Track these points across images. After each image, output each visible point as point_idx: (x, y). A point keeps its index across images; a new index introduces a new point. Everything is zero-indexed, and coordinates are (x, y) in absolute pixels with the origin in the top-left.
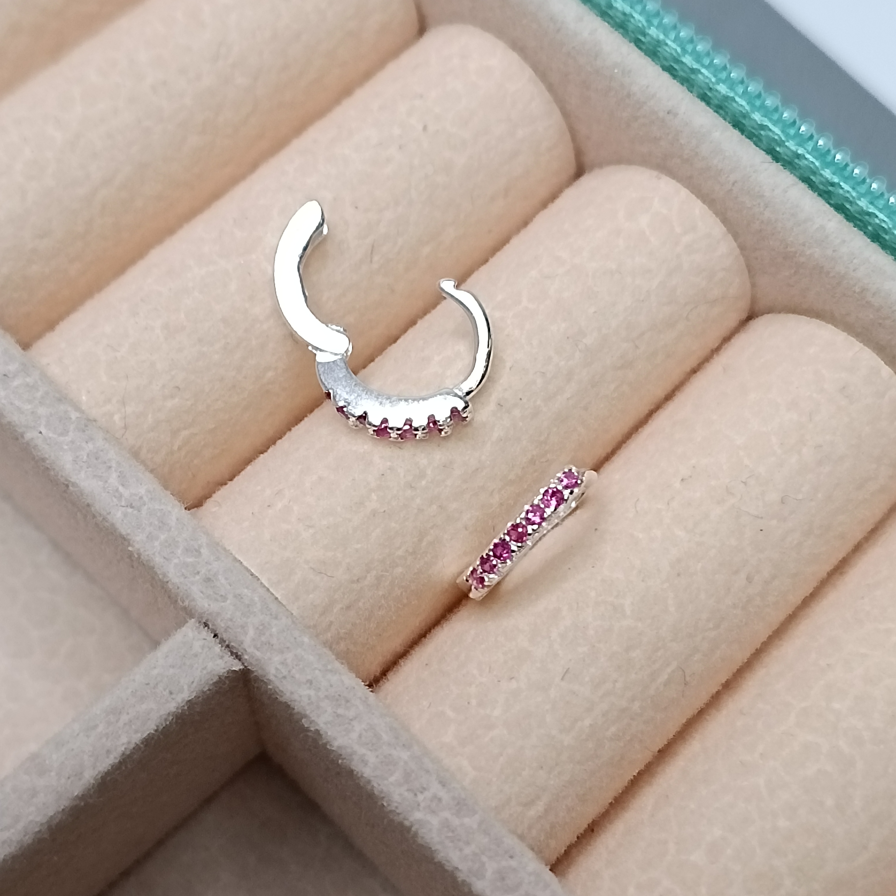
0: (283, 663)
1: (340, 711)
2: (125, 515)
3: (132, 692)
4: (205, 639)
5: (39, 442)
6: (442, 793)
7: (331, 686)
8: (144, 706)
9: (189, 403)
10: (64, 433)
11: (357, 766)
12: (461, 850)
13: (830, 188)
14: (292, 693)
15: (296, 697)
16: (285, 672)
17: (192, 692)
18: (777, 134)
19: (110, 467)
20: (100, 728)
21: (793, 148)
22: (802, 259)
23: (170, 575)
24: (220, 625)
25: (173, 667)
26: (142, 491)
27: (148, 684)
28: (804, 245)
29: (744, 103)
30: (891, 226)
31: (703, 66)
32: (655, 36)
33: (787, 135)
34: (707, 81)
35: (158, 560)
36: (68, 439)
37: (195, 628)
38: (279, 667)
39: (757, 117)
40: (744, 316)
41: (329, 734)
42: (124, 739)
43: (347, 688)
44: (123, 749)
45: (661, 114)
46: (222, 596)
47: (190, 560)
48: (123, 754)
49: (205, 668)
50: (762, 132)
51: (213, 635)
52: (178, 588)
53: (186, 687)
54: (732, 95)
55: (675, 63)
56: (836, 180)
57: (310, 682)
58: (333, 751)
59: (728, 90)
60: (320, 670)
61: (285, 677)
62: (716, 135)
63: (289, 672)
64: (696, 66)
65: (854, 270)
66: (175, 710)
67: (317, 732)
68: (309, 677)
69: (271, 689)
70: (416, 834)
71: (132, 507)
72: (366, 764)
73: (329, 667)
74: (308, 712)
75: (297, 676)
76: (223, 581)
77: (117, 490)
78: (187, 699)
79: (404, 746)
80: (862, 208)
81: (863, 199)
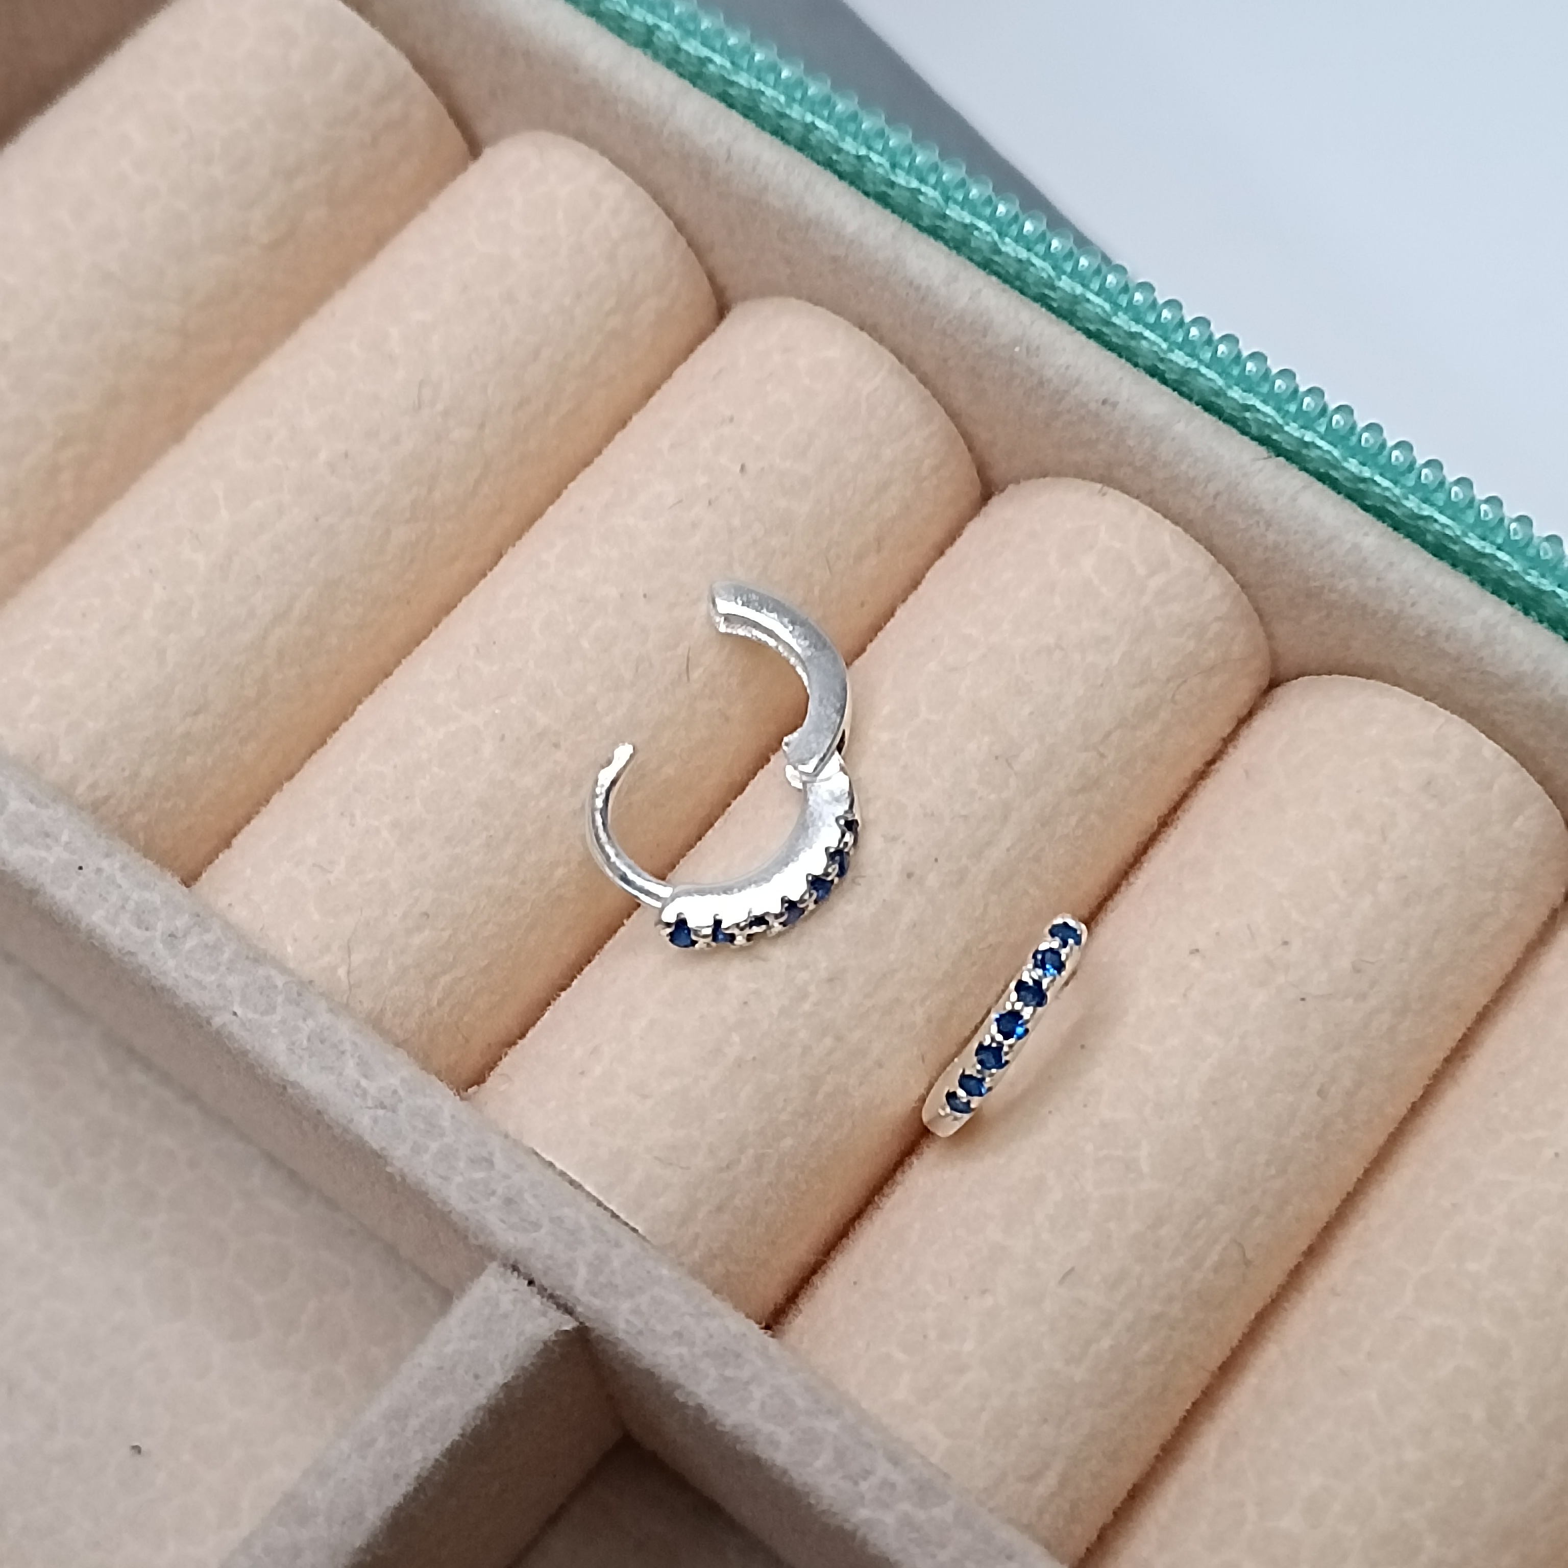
0: (636, 1311)
1: (729, 1372)
2: (375, 1120)
3: (420, 1382)
4: (515, 1290)
5: (235, 1028)
6: (896, 1476)
7: (711, 1336)
8: (440, 1402)
9: (446, 935)
10: (271, 1009)
11: (764, 1452)
13: (1361, 486)
14: (654, 1354)
15: (660, 1360)
16: (639, 1323)
17: (508, 1371)
18: (1269, 416)
19: (343, 1053)
20: (381, 1443)
21: (1297, 434)
22: (1334, 596)
23: (452, 1201)
24: (536, 1267)
25: (473, 1337)
26: (394, 1081)
27: (441, 1368)
28: (1333, 576)
29: (1214, 375)
30: (1459, 533)
31: (1147, 326)
32: (1068, 289)
33: (1285, 414)
34: (1155, 348)
35: (432, 1181)
36: (277, 1017)
37: (498, 1275)
38: (632, 1318)
39: (1235, 393)
40: (1265, 683)
41: (717, 1407)
42: (417, 1455)
43: (735, 1337)
44: (418, 1469)
45: (1093, 406)
46: (532, 1222)
47: (479, 1175)
48: (419, 1477)
49: (521, 1333)
50: (1248, 415)
51: (526, 1282)
52: (467, 1219)
53: (497, 1366)
54: (1194, 365)
55: (1104, 325)
56: (1367, 473)
57: (679, 1335)
58: (727, 1433)
59: (1189, 359)
60: (691, 1315)
61: (640, 1333)
62: (1180, 427)
63: (646, 1323)
64: (1135, 328)
66: (484, 1401)
67: (700, 1408)
68: (677, 1328)
69: (622, 1353)
70: (864, 1543)
71: (382, 1106)
72: (778, 1447)
73: (705, 1308)
74: (681, 1381)
75: (659, 1328)
76: (532, 1201)
77: (358, 1085)
78: (501, 1381)
79: (829, 1412)
80: (1411, 510)
81: (1411, 497)
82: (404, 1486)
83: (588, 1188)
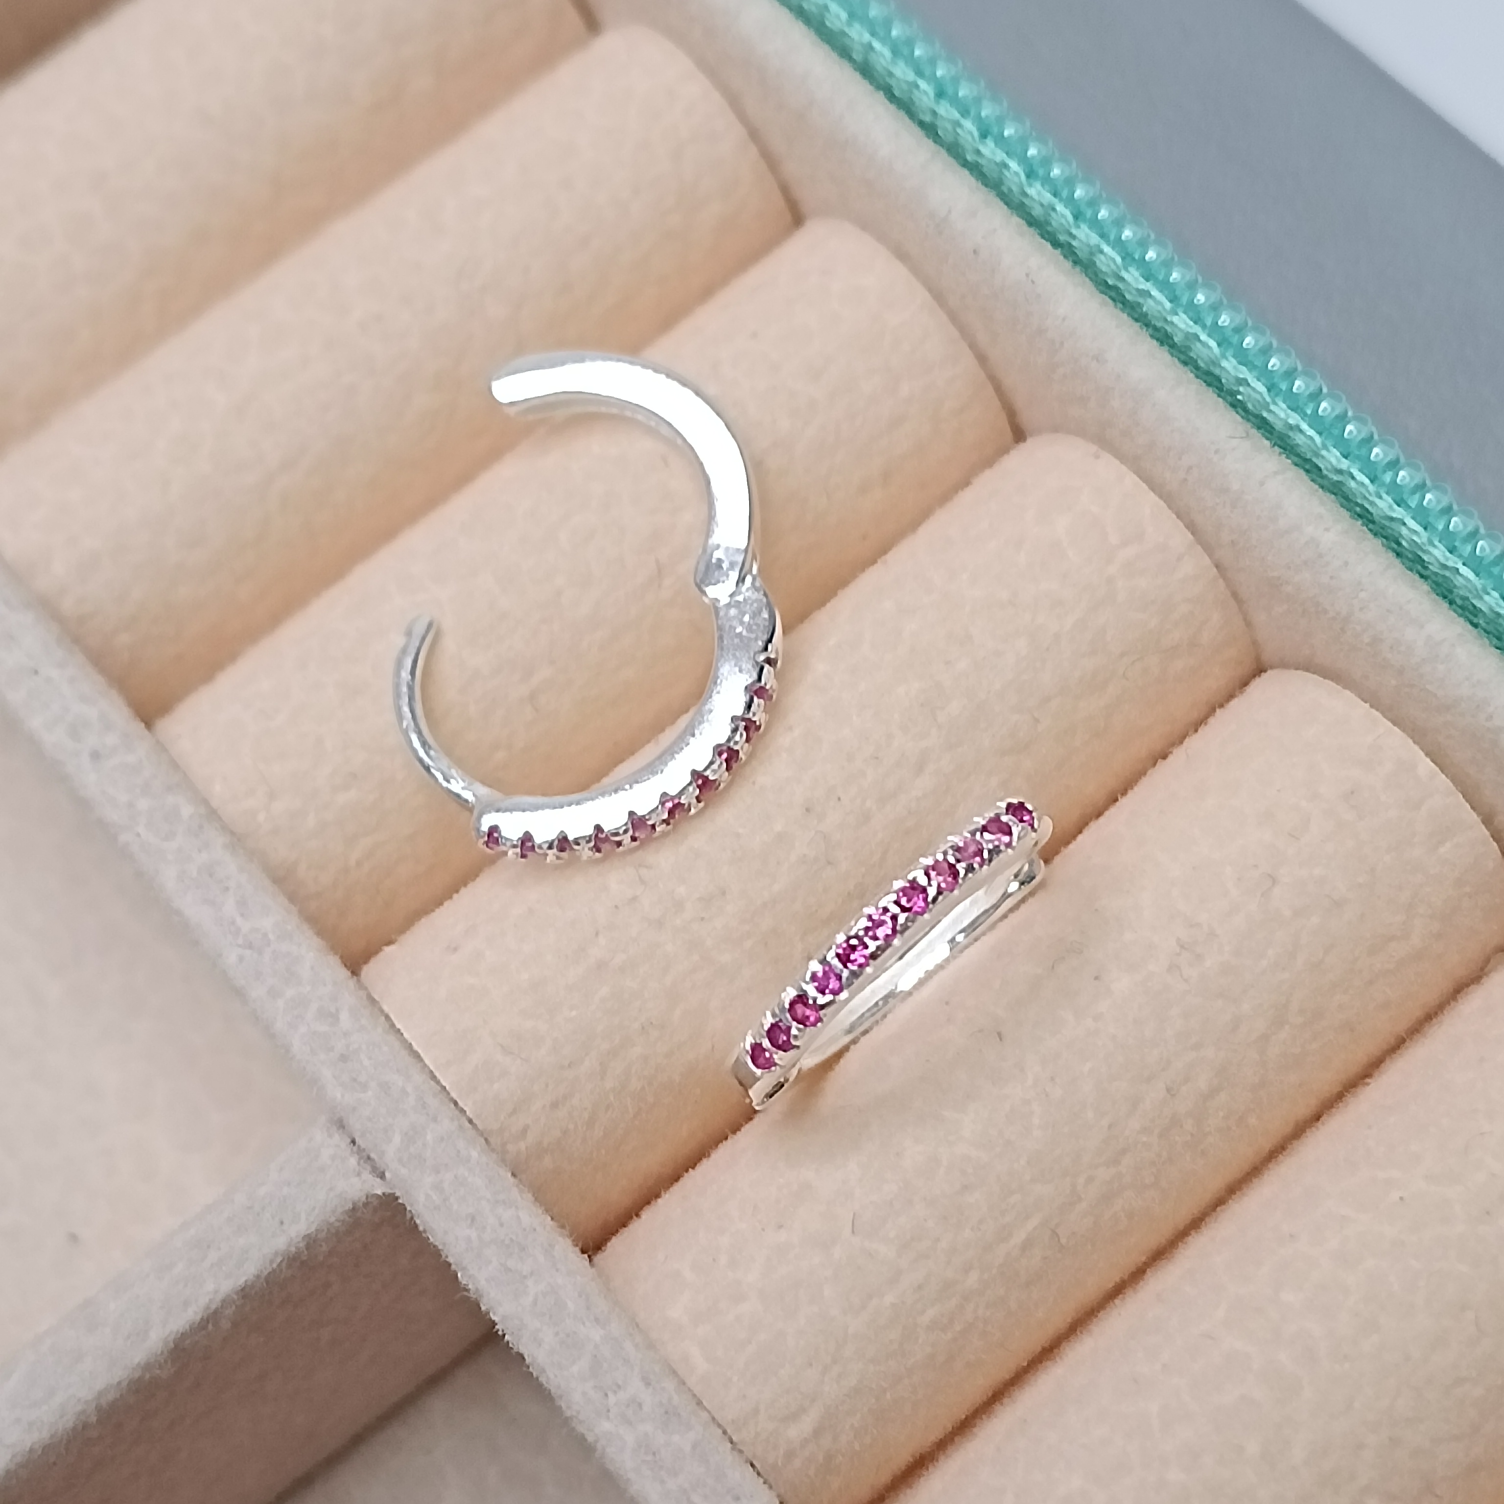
0: (438, 1187)
1: (511, 1263)
2: (241, 959)
4: (336, 1146)
5: (136, 849)
7: (502, 1225)
8: (242, 1241)
9: (371, 797)
10: (170, 837)
12: (662, 1482)
13: (1340, 479)
15: (449, 1239)
16: (437, 1199)
17: (313, 1222)
18: (1259, 393)
19: (227, 889)
20: (179, 1268)
21: (1284, 415)
22: (1291, 589)
23: (295, 1049)
24: (356, 1125)
25: (288, 1184)
26: (267, 924)
27: (251, 1208)
28: (1289, 568)
29: (1213, 344)
30: (1427, 542)
31: (1155, 284)
32: (1085, 239)
33: (1275, 393)
34: (1160, 308)
35: (281, 1025)
36: (175, 845)
37: (325, 1129)
38: (432, 1193)
39: (1230, 365)
42: (210, 1286)
43: (525, 1230)
44: (207, 1301)
45: (1083, 361)
47: (323, 1029)
48: (208, 1308)
49: (331, 1189)
50: (1241, 389)
51: (349, 1140)
52: (305, 1068)
53: (303, 1216)
54: (1196, 330)
55: (1117, 280)
56: (1344, 464)
57: (472, 1218)
59: (1191, 323)
60: (488, 1201)
61: (437, 1208)
62: (1161, 394)
63: (445, 1200)
64: (1144, 285)
65: (1361, 609)
66: (285, 1248)
67: (477, 1293)
68: (471, 1210)
69: (419, 1226)
71: (250, 946)
72: (540, 1345)
73: (503, 1197)
75: (455, 1207)
76: (366, 1062)
77: (233, 923)
78: (303, 1233)
79: (597, 1320)
80: (1382, 509)
81: (1384, 496)
82: (191, 1314)
83: (427, 1061)
